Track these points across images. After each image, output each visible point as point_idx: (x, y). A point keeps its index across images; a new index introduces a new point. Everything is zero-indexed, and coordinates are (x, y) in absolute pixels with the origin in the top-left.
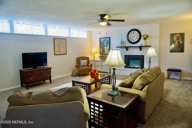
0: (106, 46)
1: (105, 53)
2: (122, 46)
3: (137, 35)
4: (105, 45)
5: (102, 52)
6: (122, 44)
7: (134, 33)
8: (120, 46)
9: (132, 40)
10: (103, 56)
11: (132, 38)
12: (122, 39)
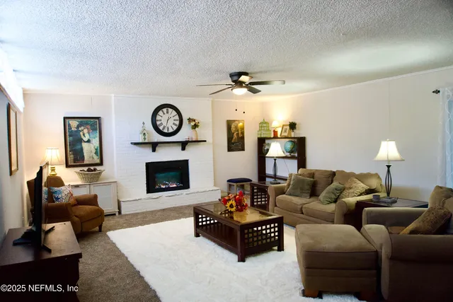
0: (89, 141)
1: (85, 163)
2: (146, 141)
3: (174, 118)
4: (86, 139)
5: (75, 160)
6: (146, 137)
7: (167, 112)
8: (141, 141)
9: (164, 128)
10: (92, 171)
11: (165, 124)
12: (144, 123)
